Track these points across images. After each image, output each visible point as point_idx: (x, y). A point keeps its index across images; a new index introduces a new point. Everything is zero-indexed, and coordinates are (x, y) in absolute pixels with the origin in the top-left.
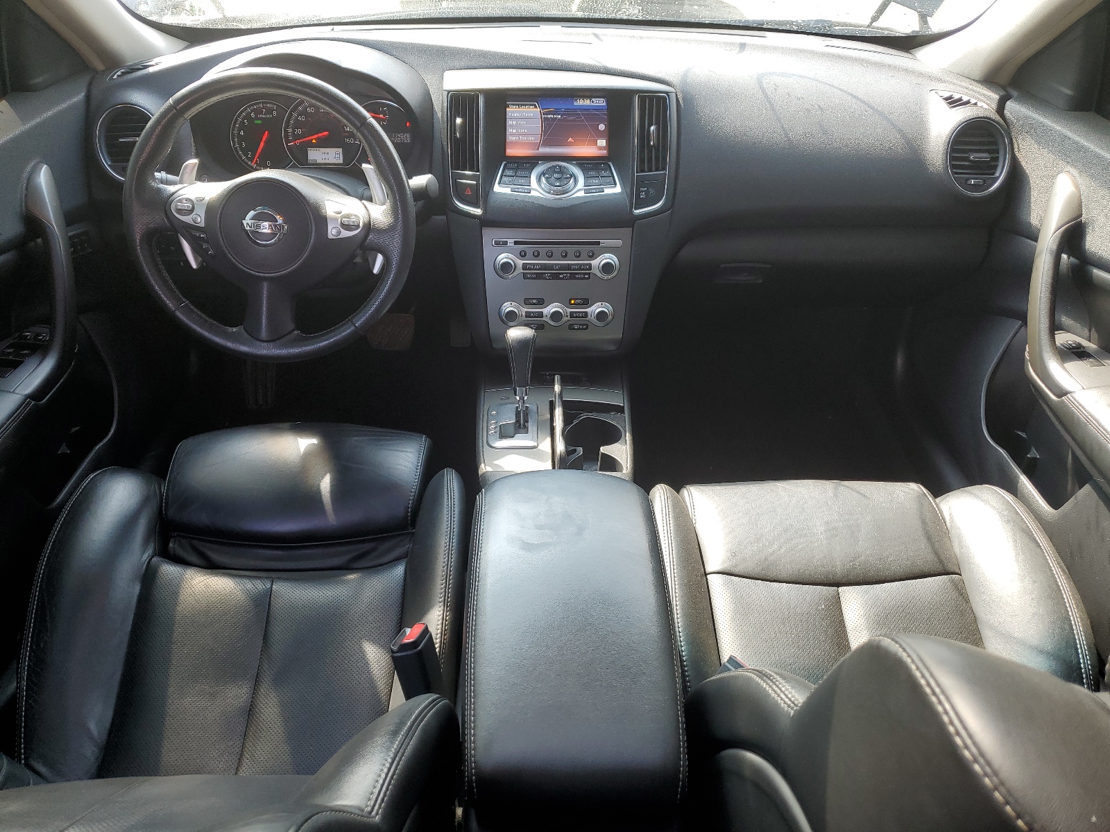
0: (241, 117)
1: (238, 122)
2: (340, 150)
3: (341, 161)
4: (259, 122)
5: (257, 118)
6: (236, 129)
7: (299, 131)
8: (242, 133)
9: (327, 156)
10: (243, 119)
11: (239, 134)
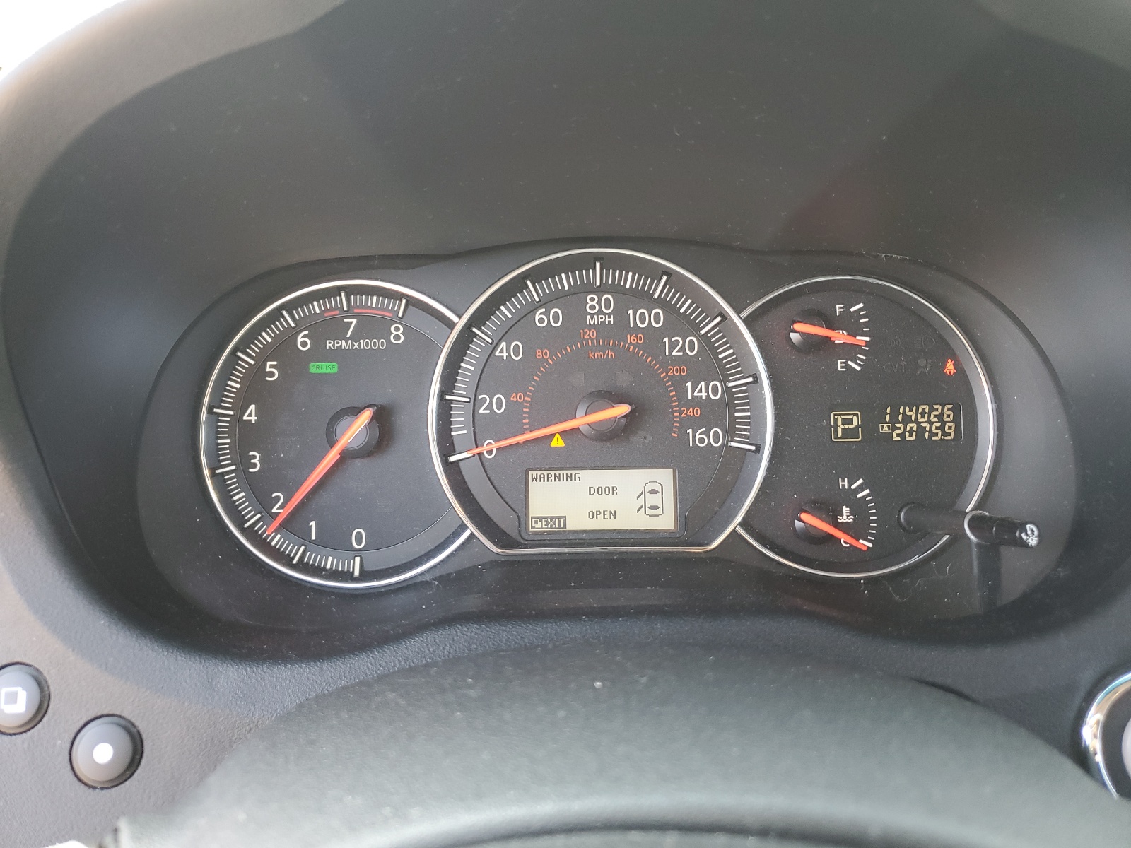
0: (254, 349)
1: (240, 370)
2: (664, 478)
3: (666, 521)
4: (329, 368)
5: (319, 353)
6: (228, 400)
7: (494, 404)
8: (251, 415)
9: (607, 502)
10: (262, 359)
11: (237, 420)
